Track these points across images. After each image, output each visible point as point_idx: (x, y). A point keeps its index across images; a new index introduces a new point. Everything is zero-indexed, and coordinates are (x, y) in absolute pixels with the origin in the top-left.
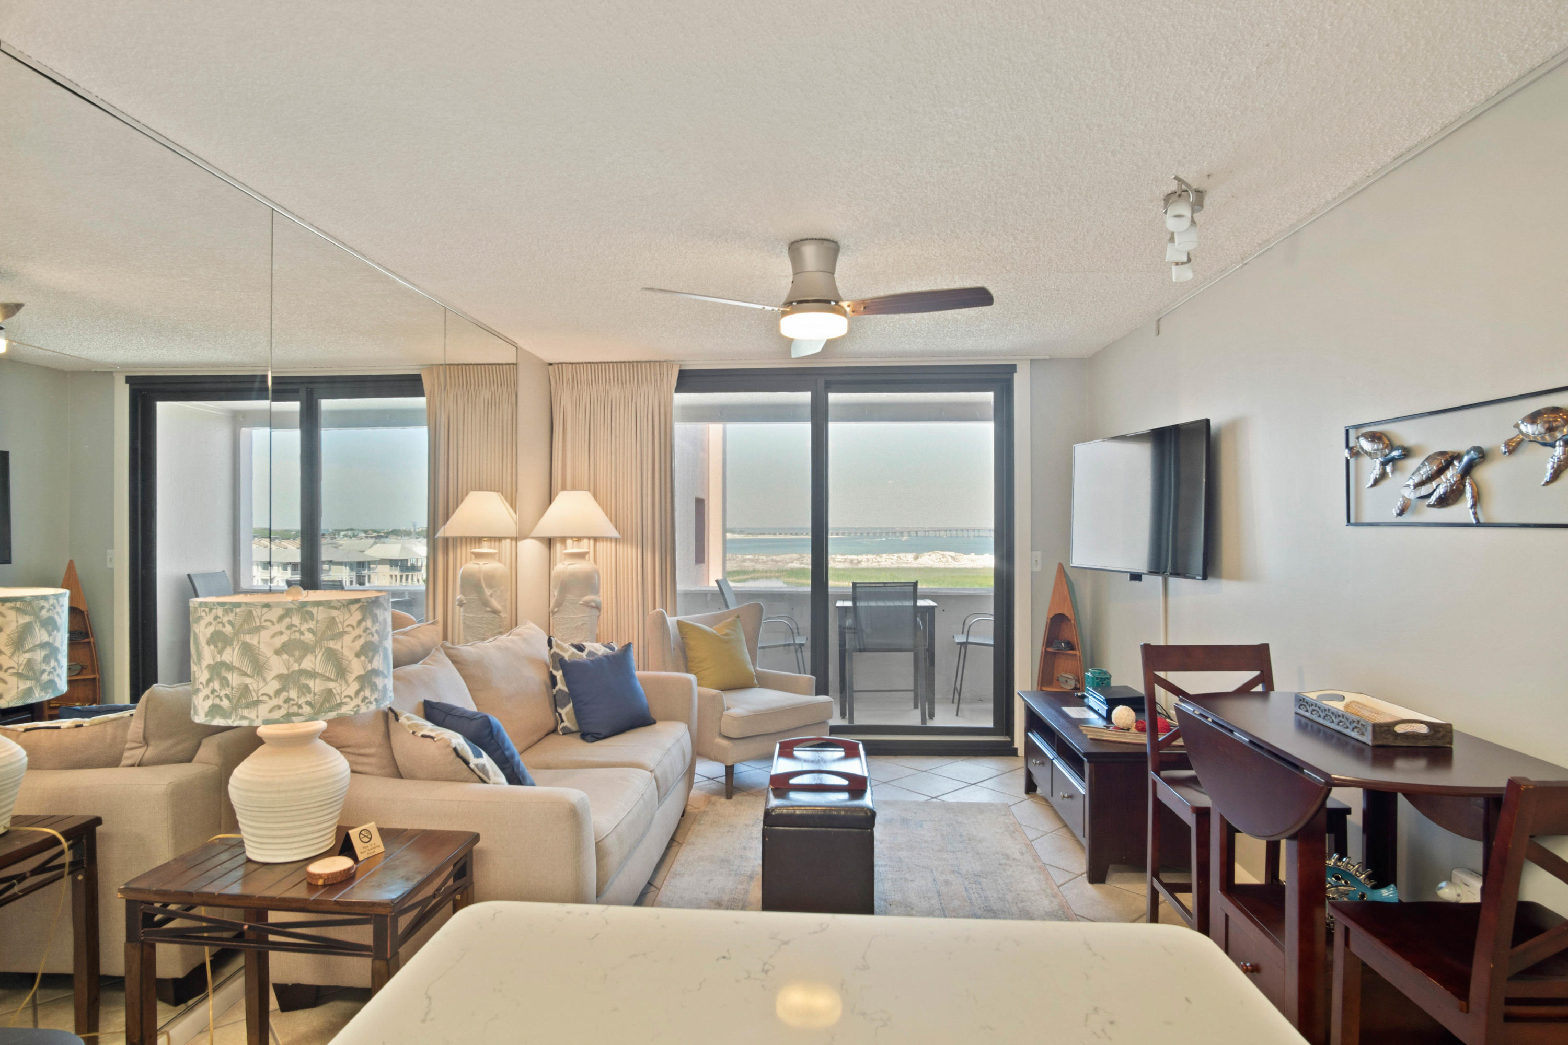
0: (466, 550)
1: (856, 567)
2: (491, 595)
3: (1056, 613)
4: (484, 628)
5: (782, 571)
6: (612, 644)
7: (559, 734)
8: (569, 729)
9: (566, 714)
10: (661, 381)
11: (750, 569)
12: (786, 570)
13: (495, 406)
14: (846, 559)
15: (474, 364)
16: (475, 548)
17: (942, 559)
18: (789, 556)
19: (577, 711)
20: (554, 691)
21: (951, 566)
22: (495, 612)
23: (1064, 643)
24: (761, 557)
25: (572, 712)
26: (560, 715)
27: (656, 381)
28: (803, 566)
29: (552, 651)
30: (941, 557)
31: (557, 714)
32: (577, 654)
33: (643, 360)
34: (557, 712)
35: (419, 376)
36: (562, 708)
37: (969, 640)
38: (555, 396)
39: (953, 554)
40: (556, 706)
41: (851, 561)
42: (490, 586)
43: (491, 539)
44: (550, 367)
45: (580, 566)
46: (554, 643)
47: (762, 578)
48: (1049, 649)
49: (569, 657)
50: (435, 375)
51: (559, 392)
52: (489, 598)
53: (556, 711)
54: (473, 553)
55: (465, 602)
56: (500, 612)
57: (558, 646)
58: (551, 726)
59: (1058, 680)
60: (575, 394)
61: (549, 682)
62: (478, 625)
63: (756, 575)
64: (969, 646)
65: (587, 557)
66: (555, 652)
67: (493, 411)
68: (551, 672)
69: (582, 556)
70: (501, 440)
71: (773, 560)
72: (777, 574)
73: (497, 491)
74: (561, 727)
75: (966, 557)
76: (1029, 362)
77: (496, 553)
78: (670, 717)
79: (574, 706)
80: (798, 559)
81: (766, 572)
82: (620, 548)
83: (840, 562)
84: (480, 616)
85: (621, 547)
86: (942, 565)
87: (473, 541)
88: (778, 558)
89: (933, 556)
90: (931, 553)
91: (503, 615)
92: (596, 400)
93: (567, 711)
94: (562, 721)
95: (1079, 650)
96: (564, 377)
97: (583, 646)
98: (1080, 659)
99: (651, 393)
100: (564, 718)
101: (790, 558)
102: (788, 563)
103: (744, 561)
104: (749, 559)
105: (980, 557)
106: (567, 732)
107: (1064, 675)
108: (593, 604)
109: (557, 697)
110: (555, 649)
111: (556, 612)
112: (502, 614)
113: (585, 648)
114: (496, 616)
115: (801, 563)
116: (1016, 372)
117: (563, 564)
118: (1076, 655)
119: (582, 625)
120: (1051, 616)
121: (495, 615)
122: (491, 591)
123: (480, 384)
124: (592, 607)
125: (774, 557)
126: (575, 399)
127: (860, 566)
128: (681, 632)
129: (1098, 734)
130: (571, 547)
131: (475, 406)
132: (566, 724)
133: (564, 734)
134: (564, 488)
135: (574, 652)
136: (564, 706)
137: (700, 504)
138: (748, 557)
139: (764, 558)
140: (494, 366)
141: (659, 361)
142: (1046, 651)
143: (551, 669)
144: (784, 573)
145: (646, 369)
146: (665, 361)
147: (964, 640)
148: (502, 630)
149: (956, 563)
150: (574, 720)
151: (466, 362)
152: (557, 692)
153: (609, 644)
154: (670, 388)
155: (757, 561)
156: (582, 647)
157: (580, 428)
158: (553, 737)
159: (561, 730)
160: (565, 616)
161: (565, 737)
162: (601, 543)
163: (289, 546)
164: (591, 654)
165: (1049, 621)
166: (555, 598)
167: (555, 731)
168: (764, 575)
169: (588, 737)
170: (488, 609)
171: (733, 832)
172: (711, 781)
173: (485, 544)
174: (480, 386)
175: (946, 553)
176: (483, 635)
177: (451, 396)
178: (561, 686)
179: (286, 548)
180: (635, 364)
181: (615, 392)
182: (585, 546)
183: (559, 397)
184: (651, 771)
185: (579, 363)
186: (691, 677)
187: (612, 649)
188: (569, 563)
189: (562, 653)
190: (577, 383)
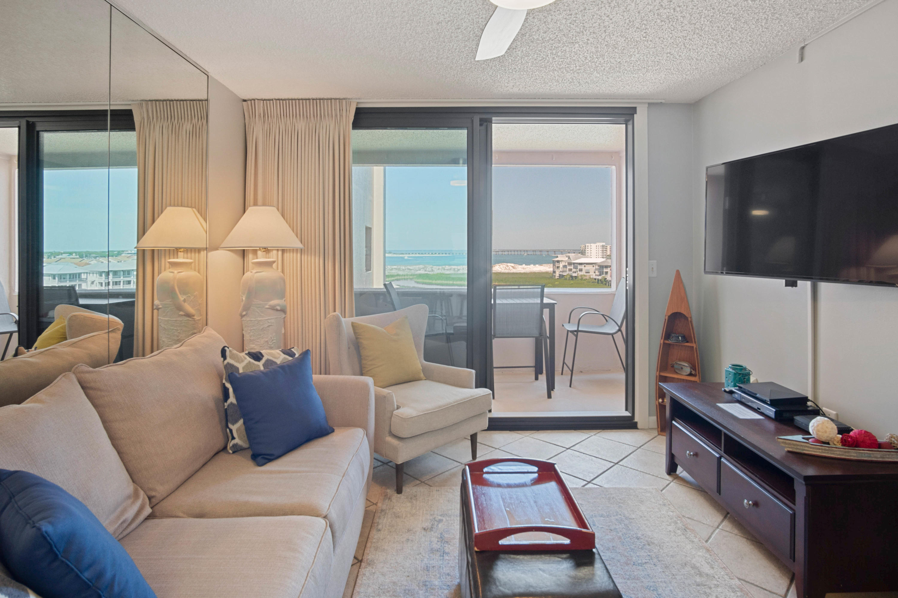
0: (165, 260)
1: (457, 273)
2: (185, 301)
3: (674, 312)
4: (177, 330)
5: (414, 275)
6: (292, 349)
7: (229, 453)
8: (241, 446)
9: (237, 431)
10: (341, 116)
11: (396, 274)
12: (416, 275)
13: (196, 136)
14: (451, 268)
15: (177, 100)
16: (174, 258)
17: (507, 268)
18: (417, 267)
19: (249, 430)
20: (226, 404)
21: (512, 272)
22: (188, 315)
23: (681, 337)
24: (401, 267)
25: (243, 428)
26: (231, 431)
27: (336, 115)
28: (426, 272)
29: (226, 362)
30: (506, 266)
31: (228, 430)
32: (254, 364)
33: (325, 97)
34: (229, 428)
35: (130, 111)
36: (233, 424)
37: (580, 329)
38: (248, 128)
39: (512, 265)
40: (227, 421)
41: (454, 269)
42: (184, 293)
43: (188, 250)
44: (244, 103)
45: (266, 274)
46: (228, 353)
47: (402, 279)
48: (666, 342)
49: (243, 368)
50: (145, 109)
51: (252, 125)
52: (183, 303)
53: (227, 426)
54: (170, 263)
55: (160, 307)
56: (193, 316)
57: (233, 357)
58: (219, 445)
59: (673, 367)
60: (266, 126)
61: (221, 396)
62: (172, 328)
63: (399, 277)
64: (579, 333)
65: (274, 265)
66: (228, 363)
67: (194, 143)
68: (224, 384)
69: (269, 264)
70: (200, 166)
71: (408, 269)
72: (411, 277)
73: (191, 207)
74: (231, 445)
75: (520, 266)
76: (647, 105)
77: (191, 263)
78: (349, 424)
79: (244, 423)
80: (423, 268)
81: (405, 276)
82: (305, 258)
83: (448, 270)
84: (175, 319)
85: (306, 256)
86: (507, 271)
87: (172, 253)
88: (411, 268)
89: (502, 266)
90: (500, 264)
91: (197, 318)
92: (284, 132)
93: (237, 427)
94: (233, 438)
95: (695, 343)
96: (257, 112)
97: (261, 353)
98: (696, 351)
99: (332, 126)
100: (235, 435)
101: (419, 268)
102: (417, 271)
103: (392, 269)
104: (395, 268)
105: (528, 266)
106: (237, 449)
107: (679, 363)
108: (279, 308)
109: (228, 412)
110: (229, 360)
111: (244, 315)
112: (195, 317)
113: (263, 356)
114: (191, 319)
115: (426, 271)
116: (636, 113)
117: (251, 272)
118: (693, 347)
119: (268, 327)
120: (669, 314)
121: (188, 318)
122: (185, 297)
123: (183, 117)
124: (277, 310)
125: (409, 267)
126: (266, 129)
127: (459, 272)
128: (355, 333)
129: (799, 447)
130: (261, 258)
131: (178, 137)
132: (237, 441)
133: (234, 452)
134: (255, 204)
135: (250, 362)
136: (235, 422)
137: (368, 230)
138: (394, 267)
139: (404, 268)
140: (194, 102)
141: (339, 99)
142: (664, 343)
143: (224, 381)
144: (415, 276)
145: (327, 105)
146: (344, 99)
147: (576, 329)
148: (195, 331)
149: (514, 270)
150: (246, 438)
151: (170, 98)
152: (228, 406)
153: (290, 349)
154: (349, 121)
155: (399, 269)
156: (259, 355)
157: (270, 155)
158: (223, 455)
159: (231, 448)
160: (252, 319)
161: (234, 456)
162: (288, 254)
163: (104, 261)
164: (269, 363)
165: (667, 318)
166: (243, 302)
167: (225, 448)
168: (403, 277)
169: (259, 459)
170: (181, 313)
171: (412, 541)
172: (385, 466)
173: (181, 254)
174: (183, 120)
175: (509, 264)
176: (178, 336)
177: (157, 128)
178: (232, 399)
179: (102, 262)
180: (318, 101)
181: (301, 125)
182: (273, 256)
183: (252, 130)
184: (325, 517)
185: (269, 100)
186: (369, 380)
187: (292, 355)
188: (255, 271)
189: (236, 364)
190: (268, 117)
